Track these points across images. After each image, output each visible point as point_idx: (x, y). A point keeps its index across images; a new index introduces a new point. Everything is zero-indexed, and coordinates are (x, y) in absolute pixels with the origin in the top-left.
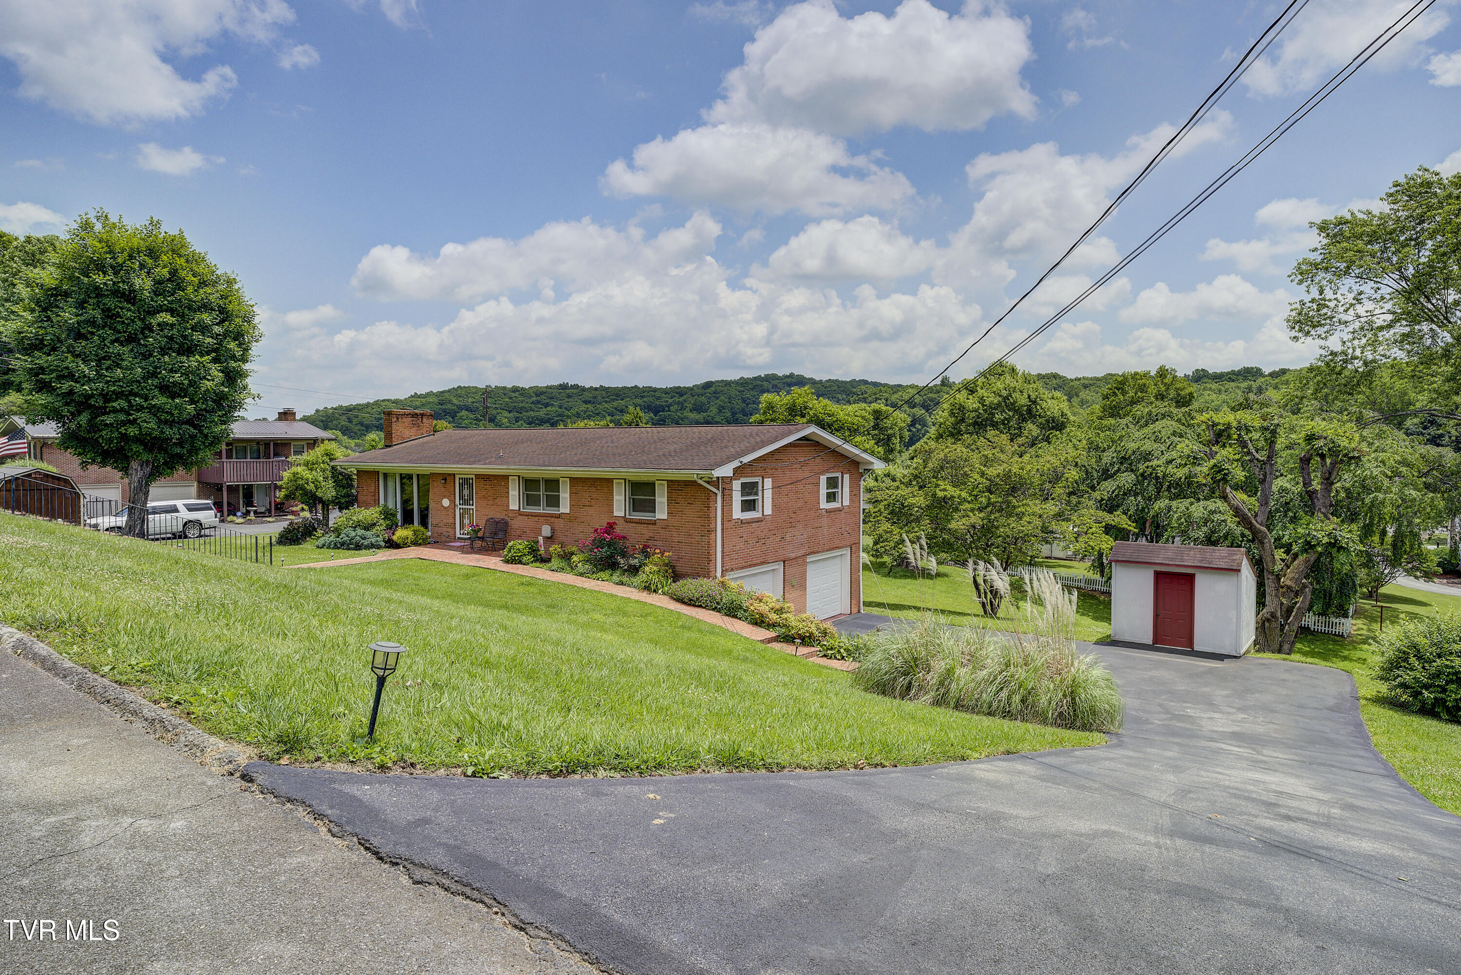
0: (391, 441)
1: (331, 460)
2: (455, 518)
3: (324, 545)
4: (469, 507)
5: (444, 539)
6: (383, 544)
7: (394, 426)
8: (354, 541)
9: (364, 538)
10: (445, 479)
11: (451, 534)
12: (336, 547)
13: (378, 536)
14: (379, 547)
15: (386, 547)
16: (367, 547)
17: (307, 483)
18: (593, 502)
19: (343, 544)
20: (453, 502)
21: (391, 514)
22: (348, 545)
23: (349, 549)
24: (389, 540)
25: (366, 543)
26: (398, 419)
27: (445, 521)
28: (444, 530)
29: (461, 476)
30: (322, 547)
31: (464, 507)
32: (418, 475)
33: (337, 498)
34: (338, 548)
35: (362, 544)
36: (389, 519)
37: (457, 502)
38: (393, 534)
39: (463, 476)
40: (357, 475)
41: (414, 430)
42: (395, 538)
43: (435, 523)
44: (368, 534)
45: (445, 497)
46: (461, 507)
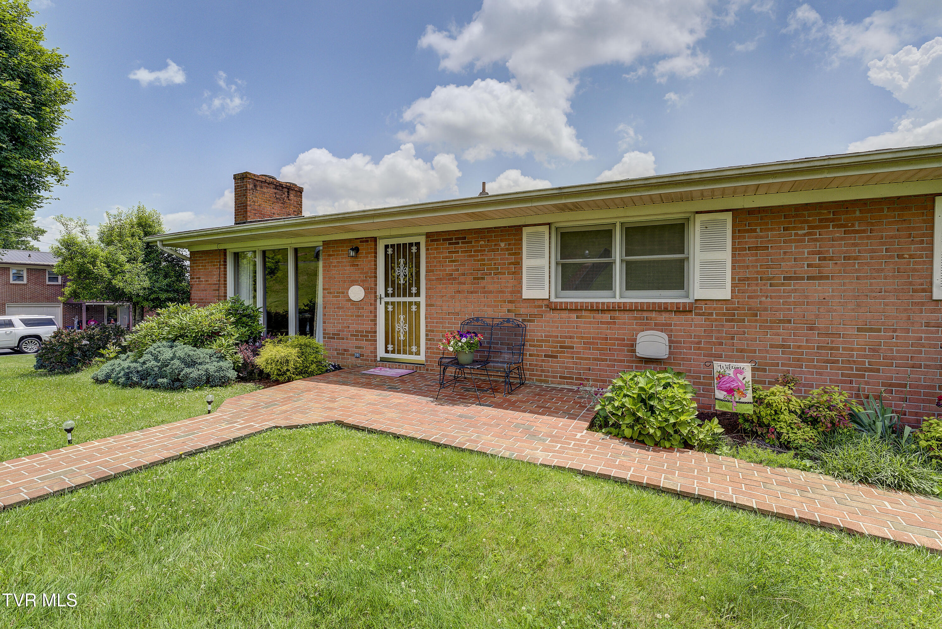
0: (246, 219)
1: (146, 234)
2: (374, 320)
3: (108, 376)
4: (408, 299)
5: (351, 360)
6: (232, 374)
7: (250, 196)
8: (168, 369)
9: (192, 363)
10: (356, 250)
11: (367, 352)
12: (129, 383)
13: (222, 358)
14: (224, 382)
15: (240, 379)
16: (197, 384)
17: (94, 264)
18: (829, 267)
19: (144, 375)
20: (371, 291)
21: (248, 316)
22: (157, 377)
23: (156, 387)
24: (245, 364)
25: (194, 373)
26: (255, 186)
27: (354, 327)
28: (351, 344)
29: (390, 242)
30: (104, 381)
31: (396, 299)
32: (296, 250)
33: (151, 290)
34: (133, 385)
35: (186, 376)
36: (245, 325)
37: (381, 290)
38: (256, 353)
39: (395, 241)
40: (190, 259)
41: (277, 206)
42: (260, 361)
43: (331, 330)
44: (202, 353)
45: (354, 282)
46: (390, 299)
